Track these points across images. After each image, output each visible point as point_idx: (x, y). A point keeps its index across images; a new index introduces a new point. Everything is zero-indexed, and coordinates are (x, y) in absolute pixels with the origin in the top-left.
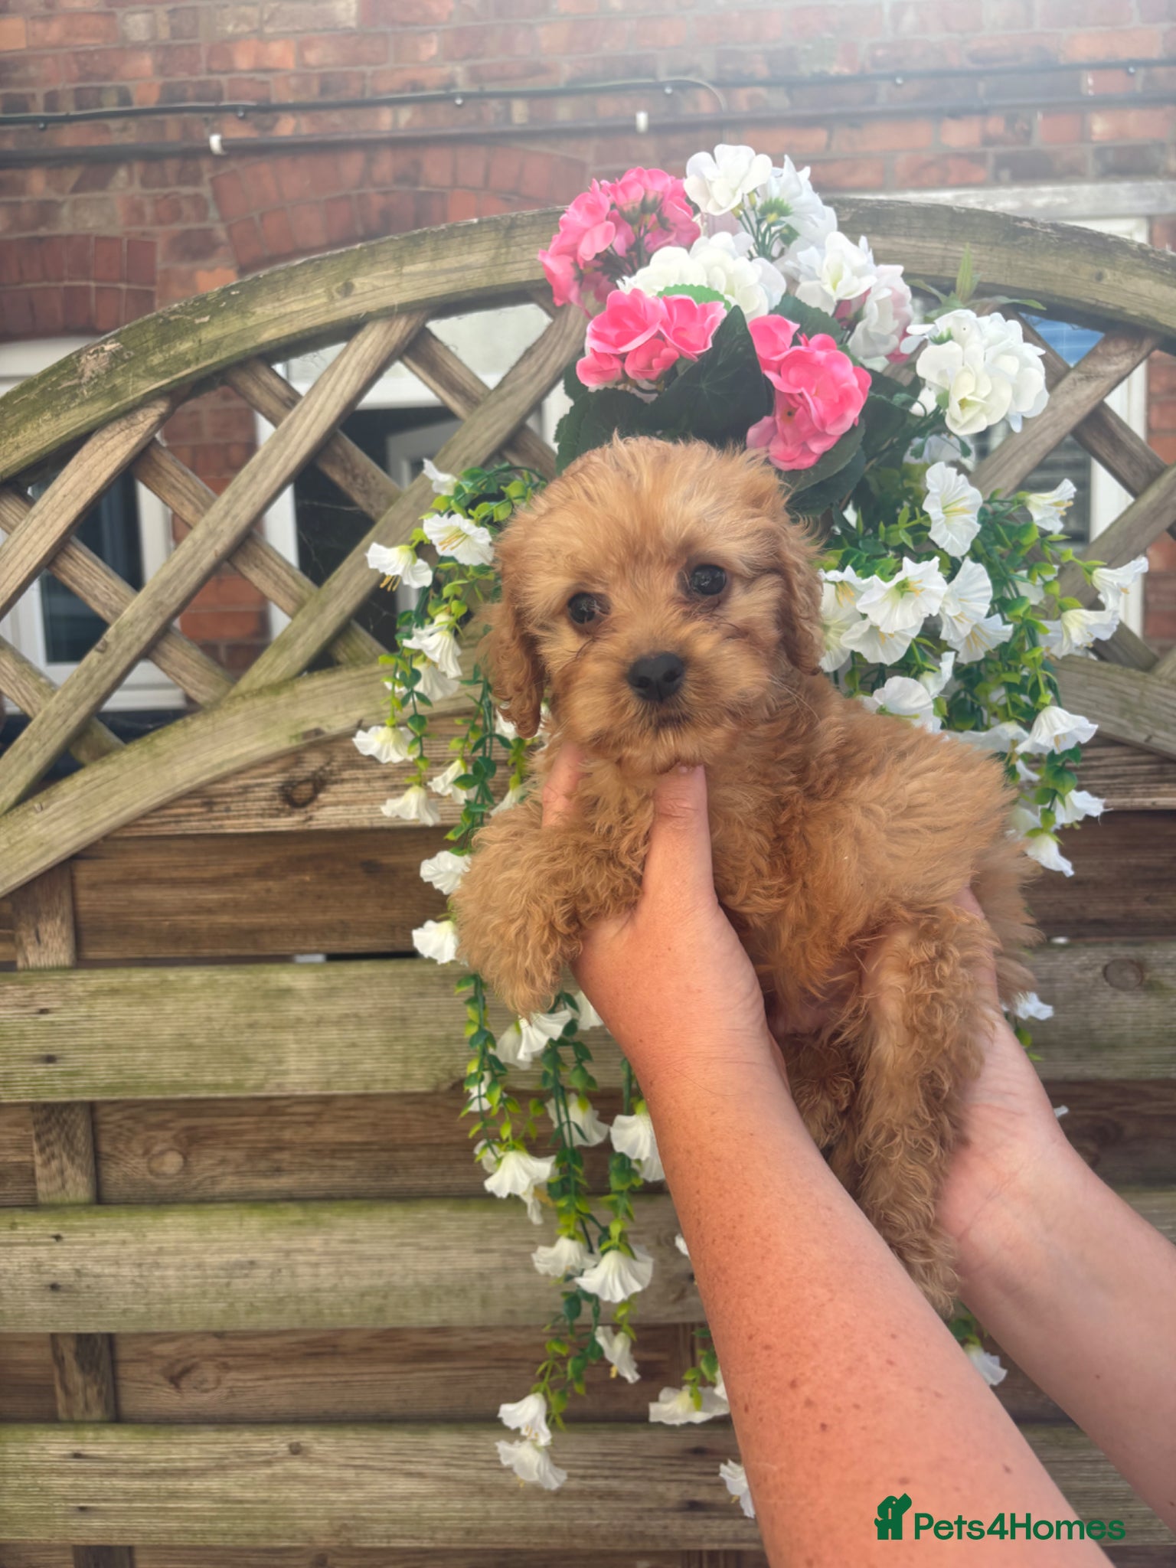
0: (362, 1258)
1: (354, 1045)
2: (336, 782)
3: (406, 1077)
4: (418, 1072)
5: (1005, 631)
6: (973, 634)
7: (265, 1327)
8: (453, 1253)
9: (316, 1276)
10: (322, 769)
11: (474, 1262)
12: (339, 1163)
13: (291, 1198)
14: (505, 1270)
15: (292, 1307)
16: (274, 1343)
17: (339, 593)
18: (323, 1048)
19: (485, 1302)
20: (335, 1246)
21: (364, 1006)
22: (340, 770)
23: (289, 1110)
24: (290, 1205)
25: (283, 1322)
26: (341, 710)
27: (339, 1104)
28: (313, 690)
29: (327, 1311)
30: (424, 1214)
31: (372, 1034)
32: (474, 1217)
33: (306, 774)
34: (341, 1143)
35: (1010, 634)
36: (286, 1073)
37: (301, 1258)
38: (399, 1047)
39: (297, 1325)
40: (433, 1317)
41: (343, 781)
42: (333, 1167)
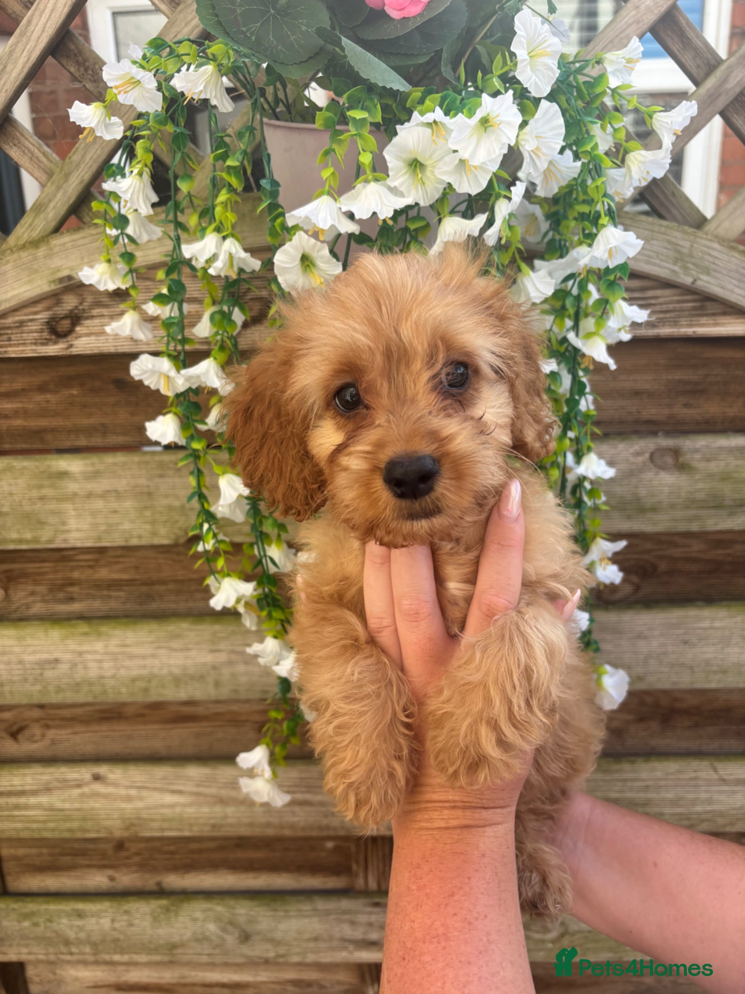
0: (132, 657)
1: (115, 512)
2: (87, 318)
3: (154, 534)
4: (163, 531)
5: (576, 167)
6: (548, 169)
7: (69, 701)
8: (193, 653)
9: (101, 668)
10: (76, 307)
11: (209, 658)
12: (113, 594)
13: (82, 617)
14: (230, 663)
15: (86, 688)
16: (79, 711)
17: (78, 165)
18: (94, 514)
19: (217, 684)
20: (112, 649)
21: (121, 484)
22: (90, 309)
23: (77, 558)
24: (80, 622)
25: (81, 698)
26: (86, 260)
27: (111, 553)
28: (64, 244)
29: (110, 690)
30: (172, 627)
31: (128, 504)
32: (207, 629)
33: (64, 312)
34: (115, 580)
35: (578, 171)
36: (68, 531)
37: (89, 657)
38: (148, 513)
39: (90, 699)
40: (183, 695)
41: (92, 317)
42: (109, 597)
